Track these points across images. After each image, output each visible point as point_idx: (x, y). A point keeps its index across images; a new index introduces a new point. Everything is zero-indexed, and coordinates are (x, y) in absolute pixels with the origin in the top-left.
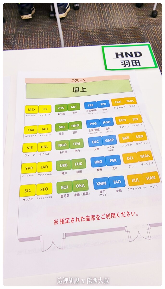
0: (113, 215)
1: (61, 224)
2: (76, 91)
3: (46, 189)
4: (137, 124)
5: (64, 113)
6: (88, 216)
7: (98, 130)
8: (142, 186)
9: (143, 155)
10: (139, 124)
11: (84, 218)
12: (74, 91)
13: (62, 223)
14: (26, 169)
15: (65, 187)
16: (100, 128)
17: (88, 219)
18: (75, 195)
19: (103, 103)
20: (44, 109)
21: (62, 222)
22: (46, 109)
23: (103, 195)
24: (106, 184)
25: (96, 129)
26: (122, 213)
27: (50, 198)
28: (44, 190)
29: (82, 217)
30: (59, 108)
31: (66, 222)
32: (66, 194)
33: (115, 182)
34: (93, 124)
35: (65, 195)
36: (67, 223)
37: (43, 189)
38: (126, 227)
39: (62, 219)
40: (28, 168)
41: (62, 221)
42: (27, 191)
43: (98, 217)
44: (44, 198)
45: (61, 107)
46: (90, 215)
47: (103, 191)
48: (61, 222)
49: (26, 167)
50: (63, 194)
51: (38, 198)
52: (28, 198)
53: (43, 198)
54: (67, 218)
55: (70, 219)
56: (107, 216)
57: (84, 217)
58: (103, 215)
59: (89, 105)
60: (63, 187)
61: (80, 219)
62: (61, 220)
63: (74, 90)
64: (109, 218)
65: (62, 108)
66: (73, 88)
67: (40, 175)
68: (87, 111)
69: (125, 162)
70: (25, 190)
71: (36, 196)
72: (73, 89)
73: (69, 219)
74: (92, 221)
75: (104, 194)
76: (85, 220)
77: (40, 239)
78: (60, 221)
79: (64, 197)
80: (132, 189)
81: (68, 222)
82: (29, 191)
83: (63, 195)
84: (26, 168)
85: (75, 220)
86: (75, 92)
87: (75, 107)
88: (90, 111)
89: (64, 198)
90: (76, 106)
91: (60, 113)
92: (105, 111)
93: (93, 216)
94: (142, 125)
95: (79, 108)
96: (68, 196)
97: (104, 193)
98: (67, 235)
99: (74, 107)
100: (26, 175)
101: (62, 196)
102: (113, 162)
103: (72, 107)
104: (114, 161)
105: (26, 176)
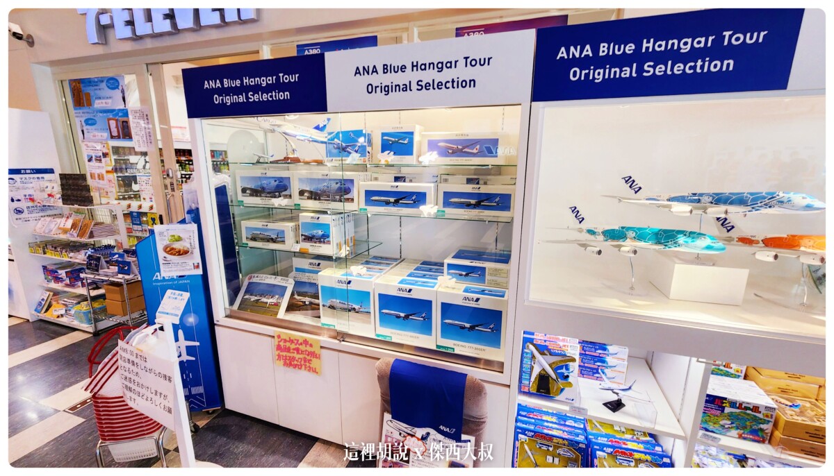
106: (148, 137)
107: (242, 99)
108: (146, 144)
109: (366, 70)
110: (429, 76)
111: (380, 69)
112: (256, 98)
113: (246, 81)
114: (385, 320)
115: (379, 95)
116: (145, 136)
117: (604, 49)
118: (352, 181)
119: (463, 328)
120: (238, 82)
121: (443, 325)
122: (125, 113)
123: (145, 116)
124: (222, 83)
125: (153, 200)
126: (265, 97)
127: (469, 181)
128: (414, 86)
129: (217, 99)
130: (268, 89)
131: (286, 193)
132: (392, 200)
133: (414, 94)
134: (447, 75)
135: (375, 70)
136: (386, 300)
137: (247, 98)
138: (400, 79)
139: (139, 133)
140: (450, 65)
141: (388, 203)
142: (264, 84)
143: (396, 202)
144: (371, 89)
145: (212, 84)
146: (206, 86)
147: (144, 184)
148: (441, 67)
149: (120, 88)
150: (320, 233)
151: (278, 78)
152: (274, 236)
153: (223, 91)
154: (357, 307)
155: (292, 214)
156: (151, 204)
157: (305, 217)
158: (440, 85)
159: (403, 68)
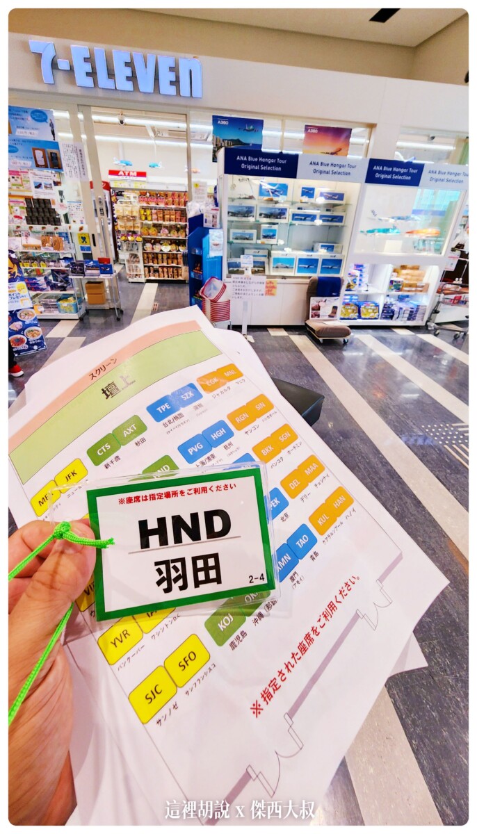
0: (332, 607)
1: (267, 703)
2: (111, 394)
3: (192, 656)
4: (268, 414)
5: (117, 457)
6: (300, 644)
7: (213, 456)
8: (337, 523)
9: (308, 469)
10: (271, 412)
11: (297, 654)
12: (108, 396)
13: (270, 700)
14: (114, 646)
15: (227, 621)
16: (214, 451)
17: (303, 649)
18: (256, 621)
19: (186, 394)
20: (68, 478)
21: (267, 699)
22: (73, 474)
23: (298, 582)
24: (290, 559)
25: (208, 458)
26: (341, 593)
27: (214, 670)
28: (189, 662)
29: (293, 655)
30: (100, 452)
31: (274, 690)
32: (238, 632)
33: (300, 543)
34: (196, 450)
35: (238, 638)
36: (277, 689)
37: (183, 663)
38: (358, 612)
39: (264, 692)
40: (117, 642)
41: (267, 696)
42: (153, 697)
43: (316, 630)
44: (201, 679)
45: (103, 448)
46: (301, 638)
47: (294, 575)
48: (265, 699)
49: (112, 643)
50: (232, 638)
51: (187, 693)
52: (165, 711)
53: (198, 683)
54: (272, 682)
55: (277, 677)
56: (325, 616)
57: (297, 650)
58: (319, 620)
59: (159, 409)
60: (223, 624)
61: (292, 662)
62: (263, 696)
63: (107, 392)
64: (329, 618)
65: (105, 448)
66: (103, 390)
67: (156, 636)
68: (165, 425)
69: (293, 497)
70: (147, 699)
71: (181, 691)
72: (104, 392)
73: (275, 679)
74: (312, 646)
75: (299, 580)
76: (300, 655)
77: (251, 777)
78: (263, 699)
79: (237, 643)
80: (328, 538)
81: (278, 687)
82: (155, 692)
83: (235, 641)
84: (115, 644)
85: (285, 671)
86: (111, 396)
87: (132, 428)
88: (170, 422)
89: (240, 646)
90: (133, 426)
91: (107, 461)
92: (200, 410)
93: (307, 637)
94: (275, 413)
95: (142, 428)
96: (244, 634)
97: (297, 578)
98: (291, 713)
99: (130, 430)
100: (125, 658)
101: (233, 646)
102: (275, 506)
103: (128, 433)
104: (275, 504)
105: (127, 663)
106: (82, 170)
107: (257, 168)
108: (79, 175)
109: (314, 163)
110: (336, 169)
111: (320, 164)
112: (265, 168)
113: (260, 159)
114: (300, 270)
115: (318, 174)
116: (78, 168)
117: (385, 169)
118: (286, 209)
119: (328, 268)
120: (256, 159)
121: (322, 268)
122: (56, 145)
123: (78, 151)
124: (247, 158)
125: (84, 222)
126: (269, 168)
127: (327, 210)
128: (331, 172)
129: (243, 166)
130: (271, 165)
131: (252, 214)
132: (303, 218)
133: (330, 175)
134: (342, 170)
135: (318, 164)
136: (301, 261)
137: (260, 168)
138: (326, 169)
139: (72, 165)
140: (343, 166)
141: (301, 219)
142: (269, 162)
143: (305, 219)
144: (315, 171)
145: (242, 158)
146: (238, 158)
147: (75, 209)
148: (340, 166)
149: (49, 121)
150: (271, 234)
151: (277, 161)
152: (248, 237)
153: (247, 162)
154: (288, 266)
155: (257, 226)
156: (81, 225)
157: (264, 227)
158: (339, 173)
159: (328, 165)
